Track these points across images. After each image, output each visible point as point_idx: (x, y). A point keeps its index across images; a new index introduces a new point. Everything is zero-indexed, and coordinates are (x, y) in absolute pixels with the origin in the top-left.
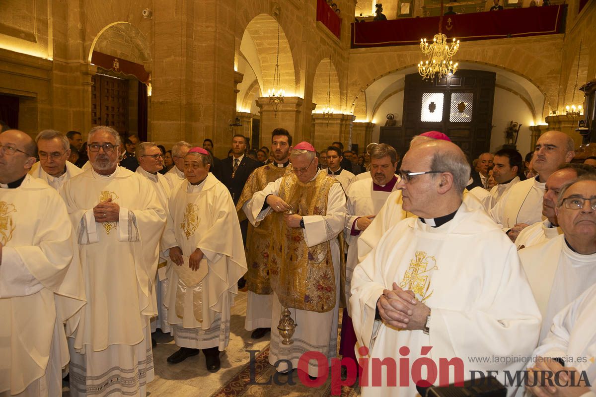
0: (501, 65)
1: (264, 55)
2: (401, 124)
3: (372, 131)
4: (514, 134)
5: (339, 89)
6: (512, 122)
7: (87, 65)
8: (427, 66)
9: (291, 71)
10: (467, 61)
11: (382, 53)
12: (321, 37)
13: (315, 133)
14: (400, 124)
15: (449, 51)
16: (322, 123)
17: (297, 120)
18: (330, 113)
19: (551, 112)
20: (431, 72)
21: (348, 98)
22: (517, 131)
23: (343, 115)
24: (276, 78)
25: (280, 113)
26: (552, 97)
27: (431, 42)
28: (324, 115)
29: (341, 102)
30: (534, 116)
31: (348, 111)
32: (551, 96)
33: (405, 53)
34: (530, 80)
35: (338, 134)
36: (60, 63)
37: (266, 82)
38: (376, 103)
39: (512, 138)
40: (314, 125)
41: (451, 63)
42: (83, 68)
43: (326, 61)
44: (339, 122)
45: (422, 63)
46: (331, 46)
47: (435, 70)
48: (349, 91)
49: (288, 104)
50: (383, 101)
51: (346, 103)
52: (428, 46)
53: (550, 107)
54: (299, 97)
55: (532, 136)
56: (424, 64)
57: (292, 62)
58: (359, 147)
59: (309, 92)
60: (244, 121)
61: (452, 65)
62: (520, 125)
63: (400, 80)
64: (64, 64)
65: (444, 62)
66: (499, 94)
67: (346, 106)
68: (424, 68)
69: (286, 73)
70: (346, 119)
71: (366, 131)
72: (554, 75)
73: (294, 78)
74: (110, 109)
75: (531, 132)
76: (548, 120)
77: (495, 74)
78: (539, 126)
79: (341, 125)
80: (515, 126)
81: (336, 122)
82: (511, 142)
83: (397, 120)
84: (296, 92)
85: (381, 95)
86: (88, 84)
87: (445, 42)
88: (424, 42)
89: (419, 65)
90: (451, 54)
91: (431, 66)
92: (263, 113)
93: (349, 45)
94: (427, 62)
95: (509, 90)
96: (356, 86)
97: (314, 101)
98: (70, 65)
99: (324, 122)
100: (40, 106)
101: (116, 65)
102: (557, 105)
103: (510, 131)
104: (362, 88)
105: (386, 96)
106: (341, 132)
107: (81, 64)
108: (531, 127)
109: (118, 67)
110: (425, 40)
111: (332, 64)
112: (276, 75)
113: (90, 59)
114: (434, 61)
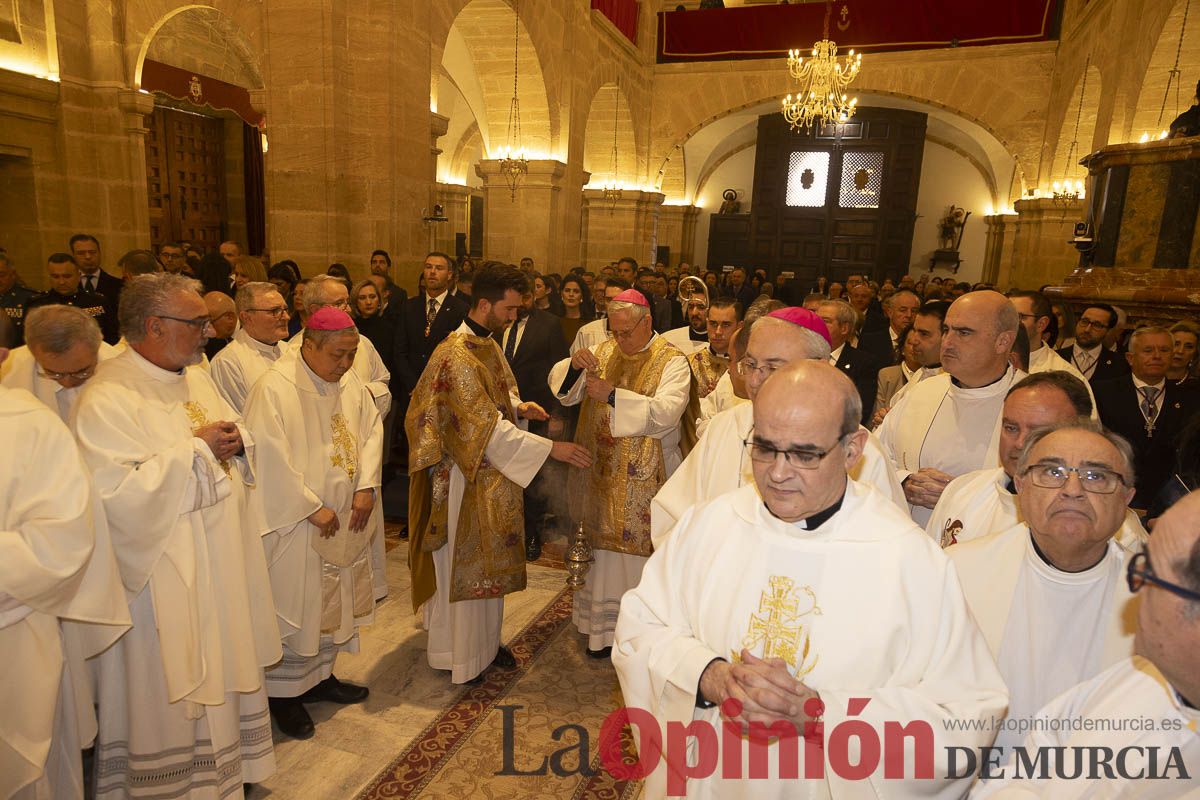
0: (938, 101)
1: (488, 77)
2: (749, 210)
3: (696, 221)
4: (956, 230)
5: (634, 143)
6: (953, 208)
7: (134, 92)
8: (798, 103)
9: (542, 109)
10: (875, 91)
11: (715, 74)
12: (600, 41)
13: (590, 228)
14: (747, 210)
15: (841, 74)
16: (602, 209)
17: (554, 205)
18: (618, 188)
19: (1025, 191)
20: (806, 114)
21: (651, 160)
22: (962, 225)
23: (641, 192)
24: (513, 123)
25: (522, 190)
26: (1029, 164)
27: (807, 57)
28: (607, 192)
29: (637, 167)
30: (994, 196)
31: (650, 186)
32: (1028, 160)
33: (757, 74)
34: (991, 131)
35: (633, 230)
36: (77, 87)
37: (494, 130)
38: (702, 171)
39: (951, 238)
40: (587, 210)
42: (126, 100)
43: (609, 87)
44: (634, 205)
45: (789, 97)
46: (618, 60)
47: (814, 112)
48: (653, 147)
49: (537, 174)
50: (717, 165)
51: (648, 171)
52: (803, 65)
53: (1023, 182)
54: (557, 162)
55: (988, 233)
56: (794, 101)
57: (543, 91)
58: (671, 252)
59: (576, 151)
60: (454, 201)
61: (849, 99)
62: (968, 214)
63: (749, 125)
64: (84, 89)
65: (832, 97)
66: (931, 154)
67: (648, 175)
68: (794, 108)
69: (533, 113)
70: (647, 200)
71: (684, 222)
72: (1035, 121)
73: (548, 123)
74: (188, 177)
75: (988, 226)
76: (1018, 205)
77: (926, 116)
78: (1001, 216)
79: (638, 211)
80: (958, 215)
81: (627, 206)
82: (949, 244)
83: (742, 201)
84: (551, 152)
85: (714, 153)
86: (137, 132)
87: (834, 57)
88: (795, 57)
89: (784, 101)
90: (845, 80)
91: (807, 104)
92: (490, 191)
93: (654, 57)
94: (799, 97)
95: (951, 146)
96: (667, 137)
97: (587, 169)
98: (96, 91)
99: (606, 205)
100: (38, 175)
101: (196, 88)
102: (1036, 178)
103: (948, 225)
104: (677, 141)
105: (722, 156)
106: (637, 226)
107: (120, 92)
108: (988, 217)
109: (200, 93)
110: (797, 52)
111: (621, 93)
112: (513, 117)
113: (138, 80)
114: (813, 95)
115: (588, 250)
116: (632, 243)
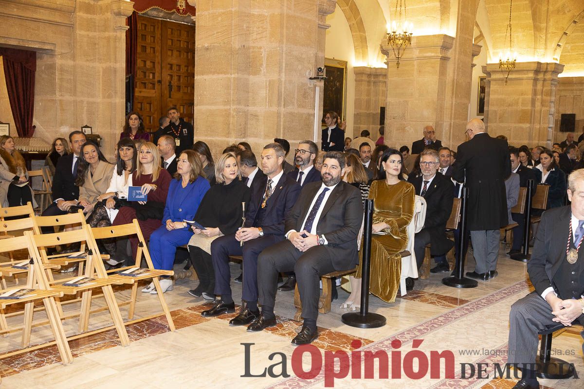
5: (531, 21)
17: (443, 72)
18: (511, 60)
21: (549, 35)
23: (539, 63)
29: (536, 42)
31: (548, 56)
35: (530, 96)
36: (86, 1)
44: (531, 75)
48: (550, 23)
49: (428, 47)
51: (546, 44)
54: (446, 36)
59: (465, 26)
64: (92, 3)
67: (546, 48)
70: (544, 70)
74: (175, 68)
79: (536, 80)
81: (525, 76)
84: (440, 27)
86: (121, 29)
92: (390, 64)
96: (564, 13)
98: (99, 3)
100: (59, 61)
101: (182, 3)
106: (535, 93)
107: (112, 2)
115: (489, 116)
116: (529, 108)
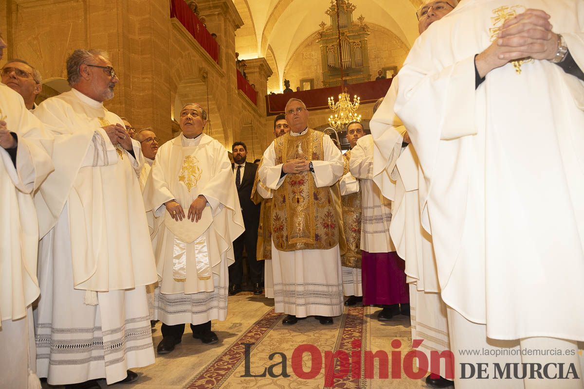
8: (336, 118)
9: (220, 129)
12: (242, 104)
15: (352, 106)
20: (340, 125)
27: (336, 100)
33: (313, 117)
41: (356, 115)
43: (247, 125)
45: (332, 117)
46: (251, 113)
47: (343, 123)
52: (335, 104)
56: (334, 118)
57: (219, 121)
61: (357, 116)
65: (350, 114)
68: (333, 122)
69: (216, 131)
73: (223, 135)
87: (348, 99)
88: (331, 100)
89: (329, 119)
90: (354, 108)
91: (340, 119)
93: (266, 113)
94: (336, 116)
110: (332, 98)
114: (342, 114)
